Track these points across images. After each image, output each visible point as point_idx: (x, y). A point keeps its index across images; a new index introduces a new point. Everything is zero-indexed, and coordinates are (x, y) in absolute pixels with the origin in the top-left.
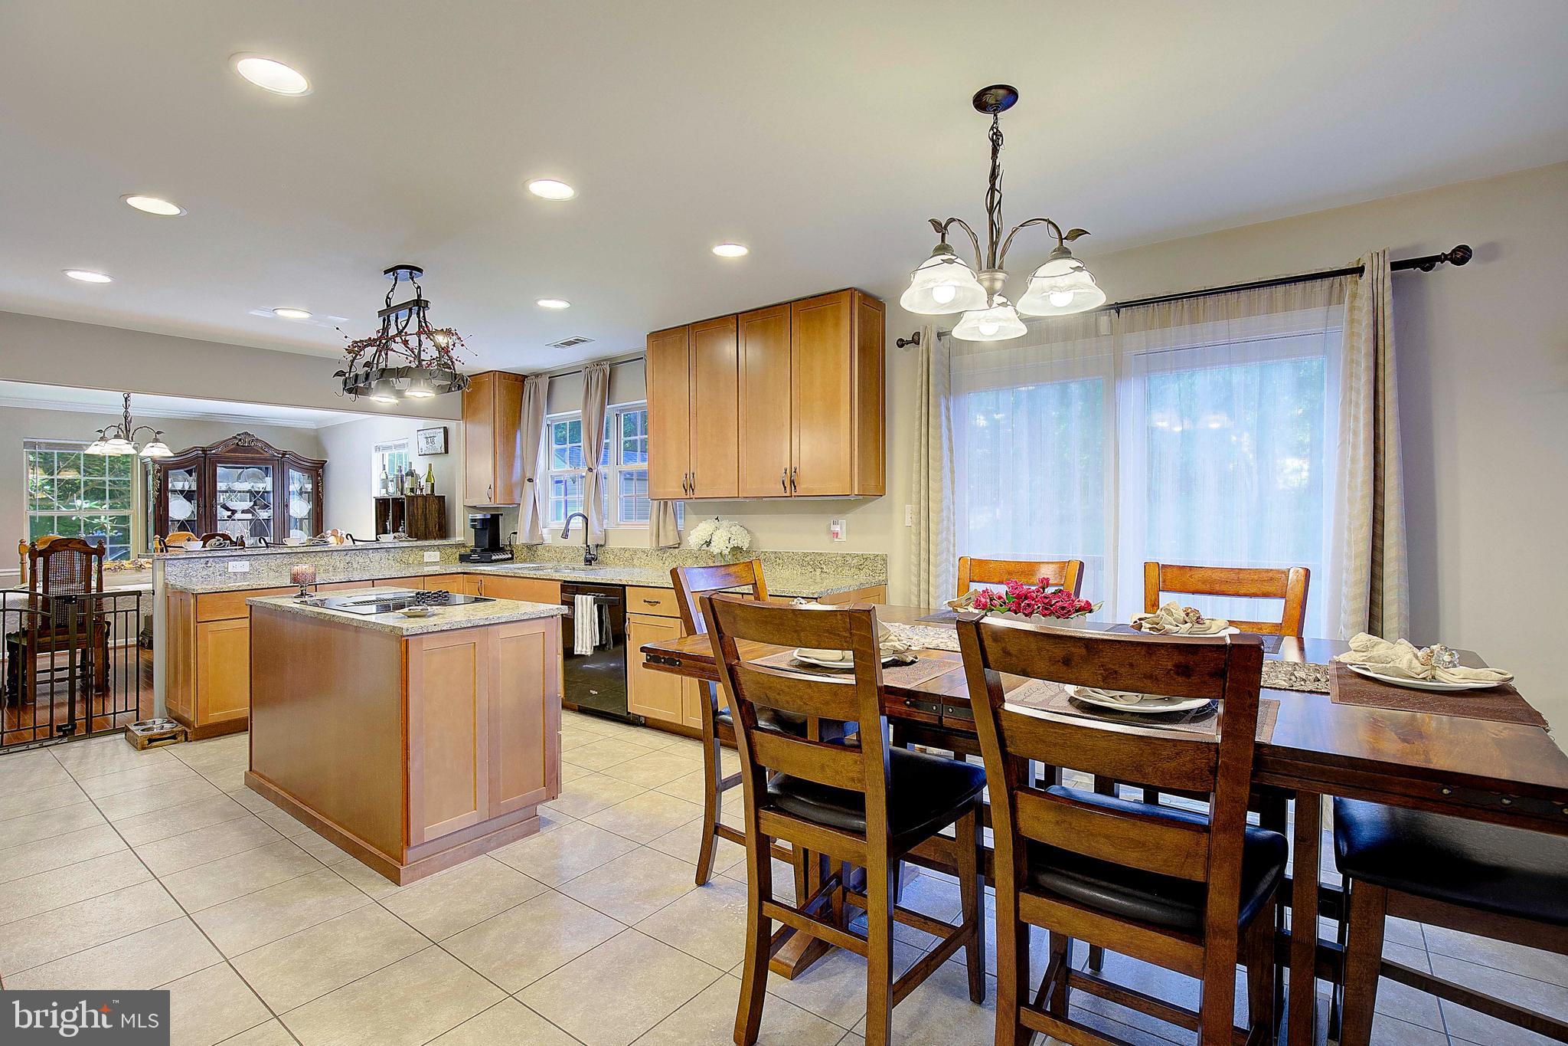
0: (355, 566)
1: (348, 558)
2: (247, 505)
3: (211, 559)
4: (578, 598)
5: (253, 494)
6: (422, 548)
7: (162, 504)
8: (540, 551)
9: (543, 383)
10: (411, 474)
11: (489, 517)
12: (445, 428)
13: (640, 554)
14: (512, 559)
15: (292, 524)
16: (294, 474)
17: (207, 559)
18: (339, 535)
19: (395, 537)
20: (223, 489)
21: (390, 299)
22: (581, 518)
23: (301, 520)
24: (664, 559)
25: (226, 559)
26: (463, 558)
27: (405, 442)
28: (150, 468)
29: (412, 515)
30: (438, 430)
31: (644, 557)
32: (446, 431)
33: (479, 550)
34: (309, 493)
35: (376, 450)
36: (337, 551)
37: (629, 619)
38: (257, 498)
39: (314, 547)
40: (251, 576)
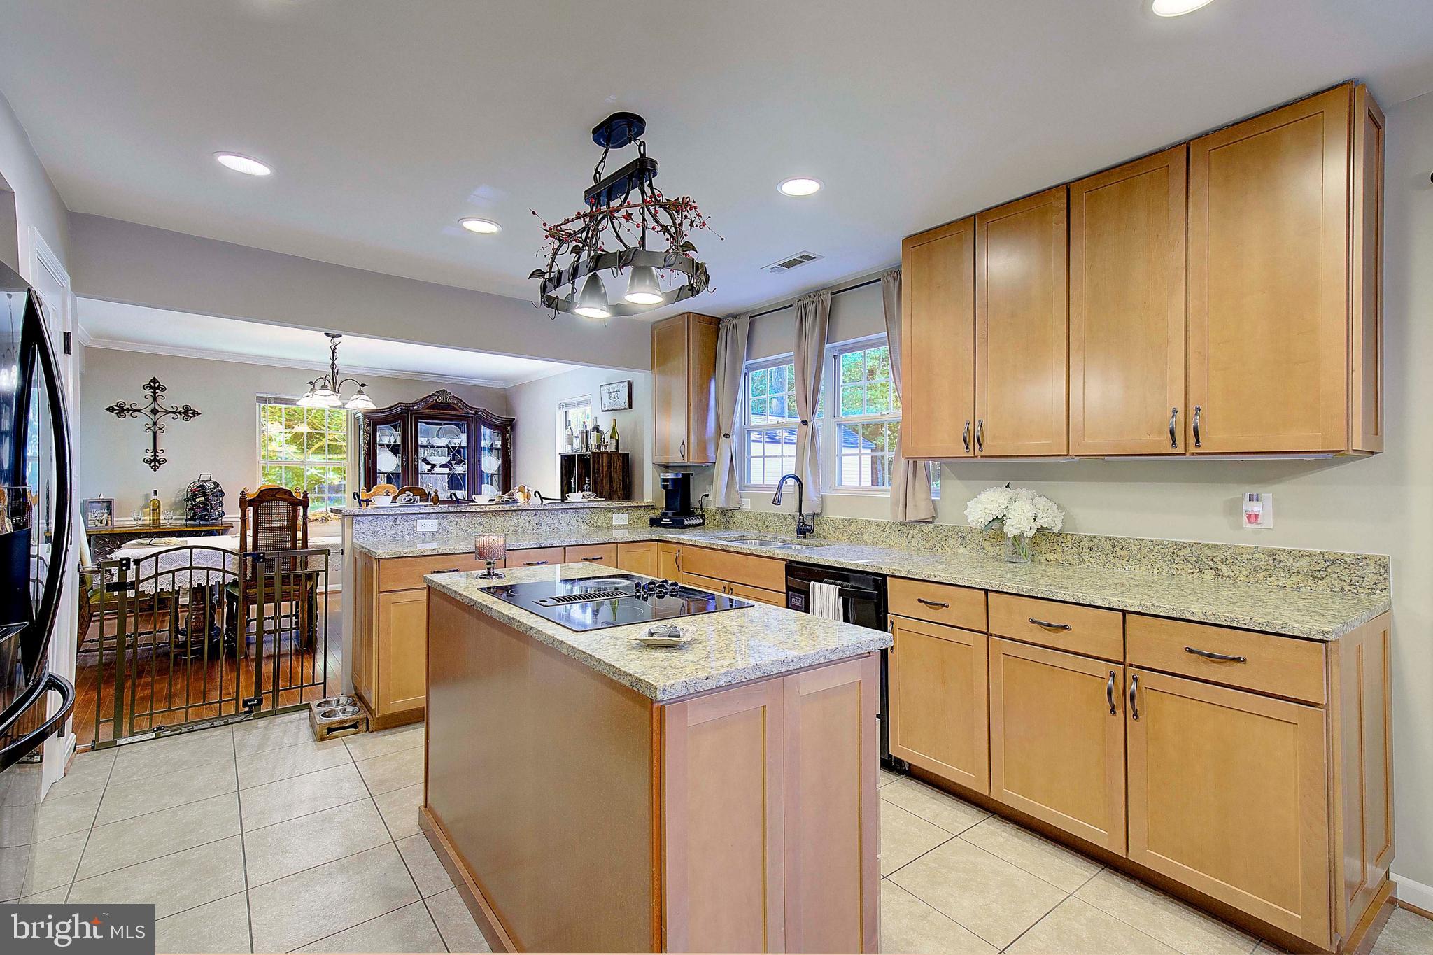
0: (544, 528)
1: (537, 519)
2: (445, 459)
3: (400, 517)
4: (815, 587)
5: (450, 449)
6: (611, 510)
7: (371, 457)
8: (737, 517)
9: (743, 324)
10: (596, 429)
11: (680, 476)
12: (629, 381)
13: (872, 528)
14: (703, 524)
15: (484, 479)
16: (486, 431)
17: (396, 517)
18: (526, 491)
19: (583, 496)
20: (425, 444)
21: (600, 174)
22: (793, 480)
23: (492, 475)
24: (910, 536)
25: (415, 516)
26: (654, 522)
27: (587, 398)
28: (362, 423)
29: (596, 472)
30: (622, 384)
31: (879, 531)
32: (630, 385)
33: (670, 513)
34: (498, 449)
35: (560, 408)
36: (526, 510)
37: (892, 623)
38: (454, 453)
39: (504, 506)
40: (440, 536)
